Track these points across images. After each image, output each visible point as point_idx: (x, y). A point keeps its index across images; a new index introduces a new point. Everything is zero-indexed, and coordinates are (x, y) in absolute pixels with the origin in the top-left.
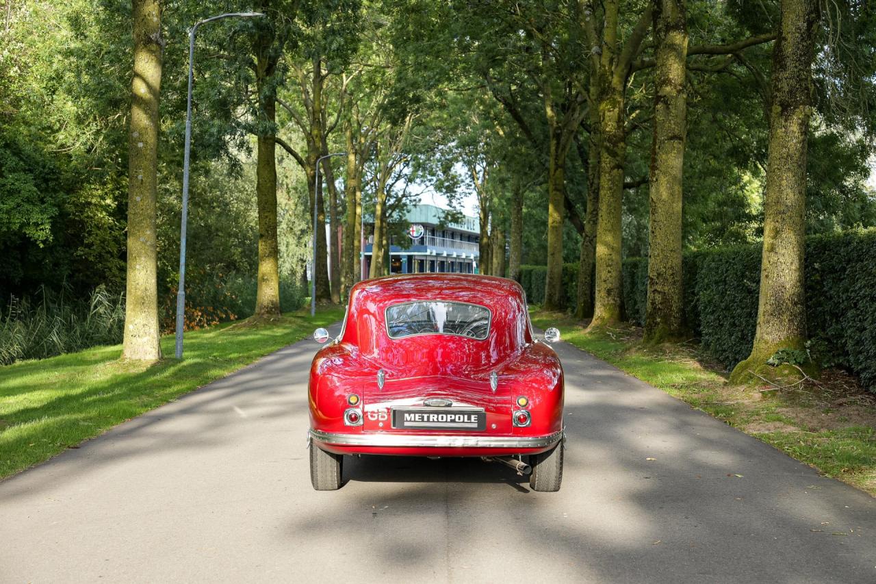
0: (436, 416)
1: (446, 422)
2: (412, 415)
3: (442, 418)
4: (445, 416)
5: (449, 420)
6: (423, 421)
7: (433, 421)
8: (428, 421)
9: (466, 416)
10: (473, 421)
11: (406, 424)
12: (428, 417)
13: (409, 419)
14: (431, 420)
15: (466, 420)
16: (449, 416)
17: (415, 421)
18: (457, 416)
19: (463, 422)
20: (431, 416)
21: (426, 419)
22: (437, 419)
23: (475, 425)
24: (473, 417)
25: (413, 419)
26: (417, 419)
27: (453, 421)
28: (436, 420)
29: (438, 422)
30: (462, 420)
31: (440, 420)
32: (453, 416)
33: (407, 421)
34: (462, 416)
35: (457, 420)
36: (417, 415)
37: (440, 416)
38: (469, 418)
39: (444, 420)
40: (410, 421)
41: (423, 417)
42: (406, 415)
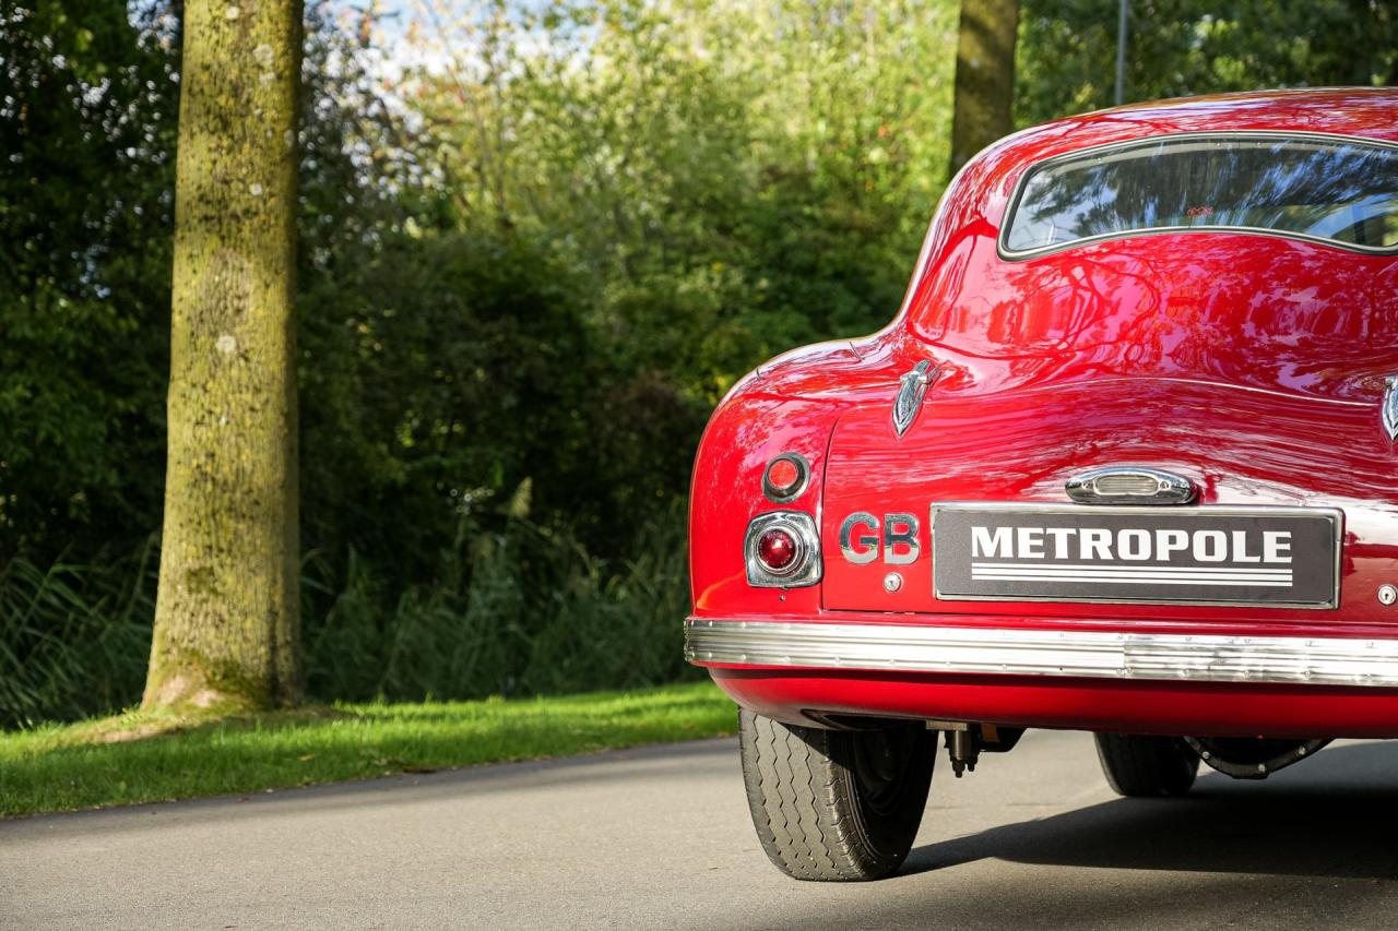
0: (1106, 535)
1: (1153, 561)
2: (1004, 533)
3: (1134, 544)
4: (1144, 536)
5: (1163, 555)
6: (1050, 558)
7: (1096, 559)
8: (1074, 557)
9: (1240, 537)
10: (1270, 555)
11: (981, 572)
12: (1074, 543)
13: (989, 552)
14: (1086, 553)
15: (1240, 555)
16: (1163, 535)
17: (1016, 559)
18: (1200, 537)
19: (1229, 562)
20: (1086, 534)
21: (1062, 551)
22: (1114, 548)
23: (1284, 579)
24: (1270, 538)
25: (1007, 552)
26: (1024, 552)
27: (1182, 558)
28: (1106, 555)
29: (1117, 561)
30: (1220, 554)
31: (1124, 552)
32: (1182, 538)
33: (982, 558)
34: (1220, 537)
35: (1200, 553)
36: (1024, 533)
37: (1124, 536)
38: (1255, 547)
39: (1145, 553)
40: (997, 558)
41: (1050, 541)
42: (979, 533)
